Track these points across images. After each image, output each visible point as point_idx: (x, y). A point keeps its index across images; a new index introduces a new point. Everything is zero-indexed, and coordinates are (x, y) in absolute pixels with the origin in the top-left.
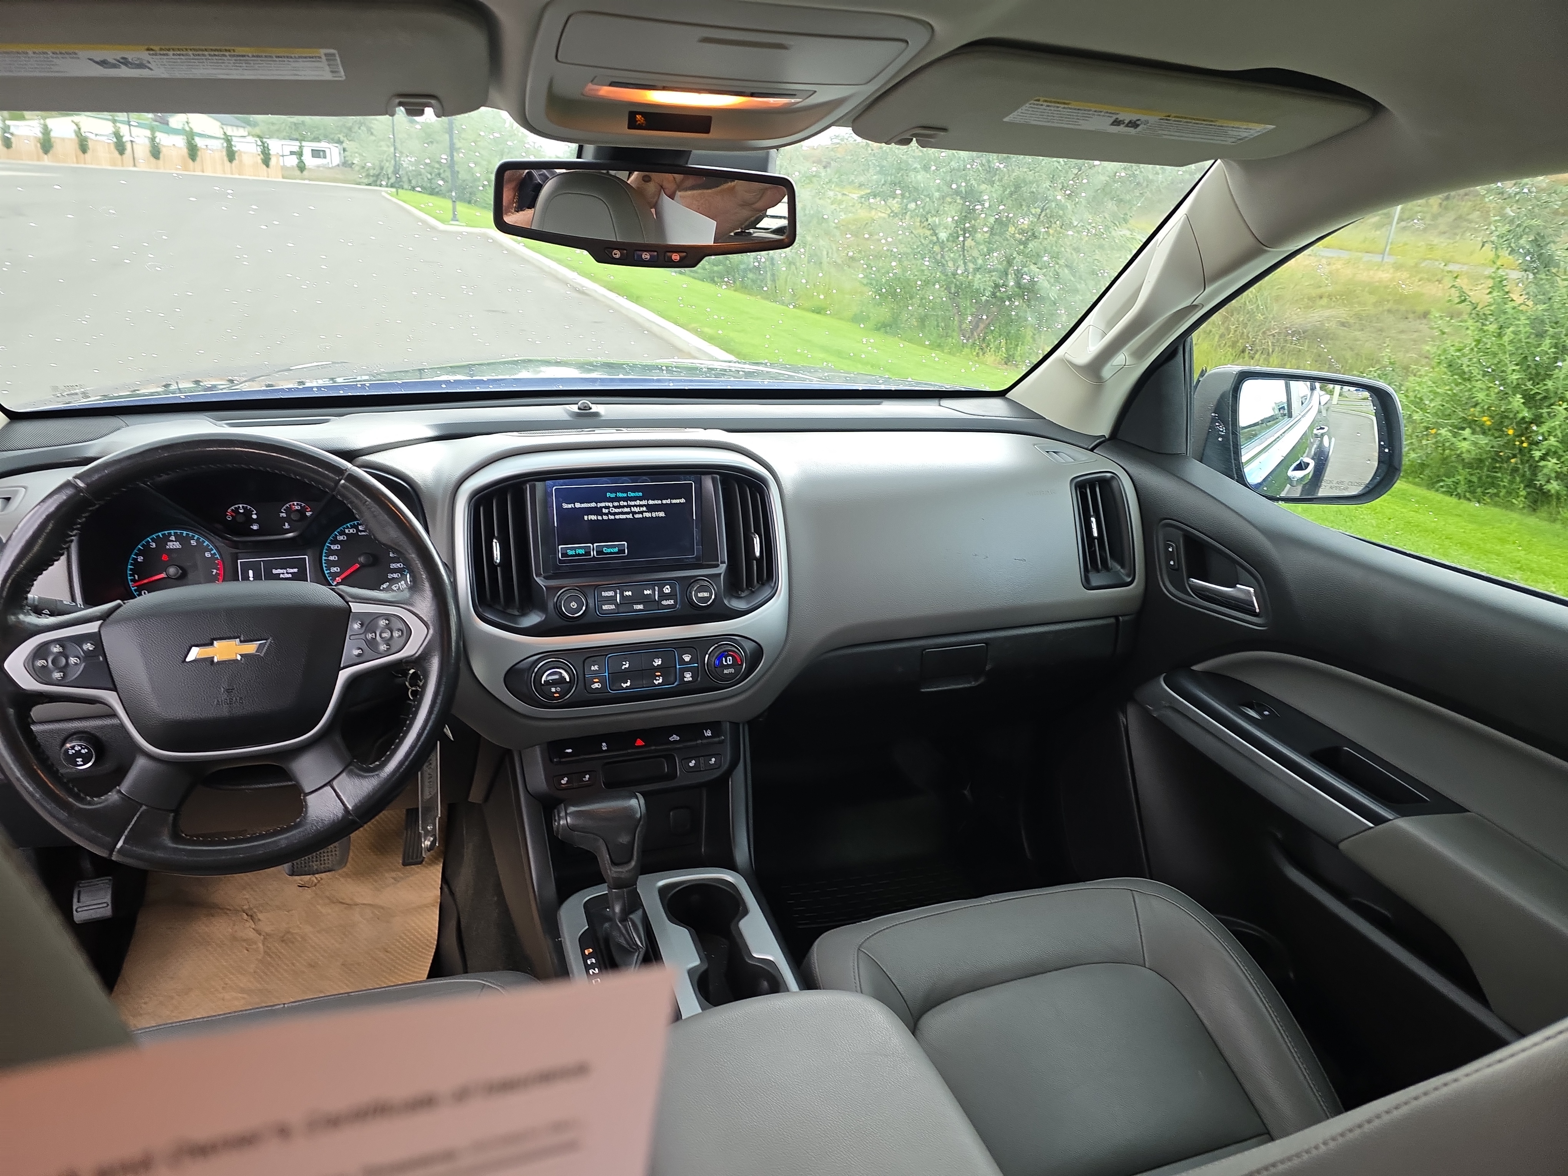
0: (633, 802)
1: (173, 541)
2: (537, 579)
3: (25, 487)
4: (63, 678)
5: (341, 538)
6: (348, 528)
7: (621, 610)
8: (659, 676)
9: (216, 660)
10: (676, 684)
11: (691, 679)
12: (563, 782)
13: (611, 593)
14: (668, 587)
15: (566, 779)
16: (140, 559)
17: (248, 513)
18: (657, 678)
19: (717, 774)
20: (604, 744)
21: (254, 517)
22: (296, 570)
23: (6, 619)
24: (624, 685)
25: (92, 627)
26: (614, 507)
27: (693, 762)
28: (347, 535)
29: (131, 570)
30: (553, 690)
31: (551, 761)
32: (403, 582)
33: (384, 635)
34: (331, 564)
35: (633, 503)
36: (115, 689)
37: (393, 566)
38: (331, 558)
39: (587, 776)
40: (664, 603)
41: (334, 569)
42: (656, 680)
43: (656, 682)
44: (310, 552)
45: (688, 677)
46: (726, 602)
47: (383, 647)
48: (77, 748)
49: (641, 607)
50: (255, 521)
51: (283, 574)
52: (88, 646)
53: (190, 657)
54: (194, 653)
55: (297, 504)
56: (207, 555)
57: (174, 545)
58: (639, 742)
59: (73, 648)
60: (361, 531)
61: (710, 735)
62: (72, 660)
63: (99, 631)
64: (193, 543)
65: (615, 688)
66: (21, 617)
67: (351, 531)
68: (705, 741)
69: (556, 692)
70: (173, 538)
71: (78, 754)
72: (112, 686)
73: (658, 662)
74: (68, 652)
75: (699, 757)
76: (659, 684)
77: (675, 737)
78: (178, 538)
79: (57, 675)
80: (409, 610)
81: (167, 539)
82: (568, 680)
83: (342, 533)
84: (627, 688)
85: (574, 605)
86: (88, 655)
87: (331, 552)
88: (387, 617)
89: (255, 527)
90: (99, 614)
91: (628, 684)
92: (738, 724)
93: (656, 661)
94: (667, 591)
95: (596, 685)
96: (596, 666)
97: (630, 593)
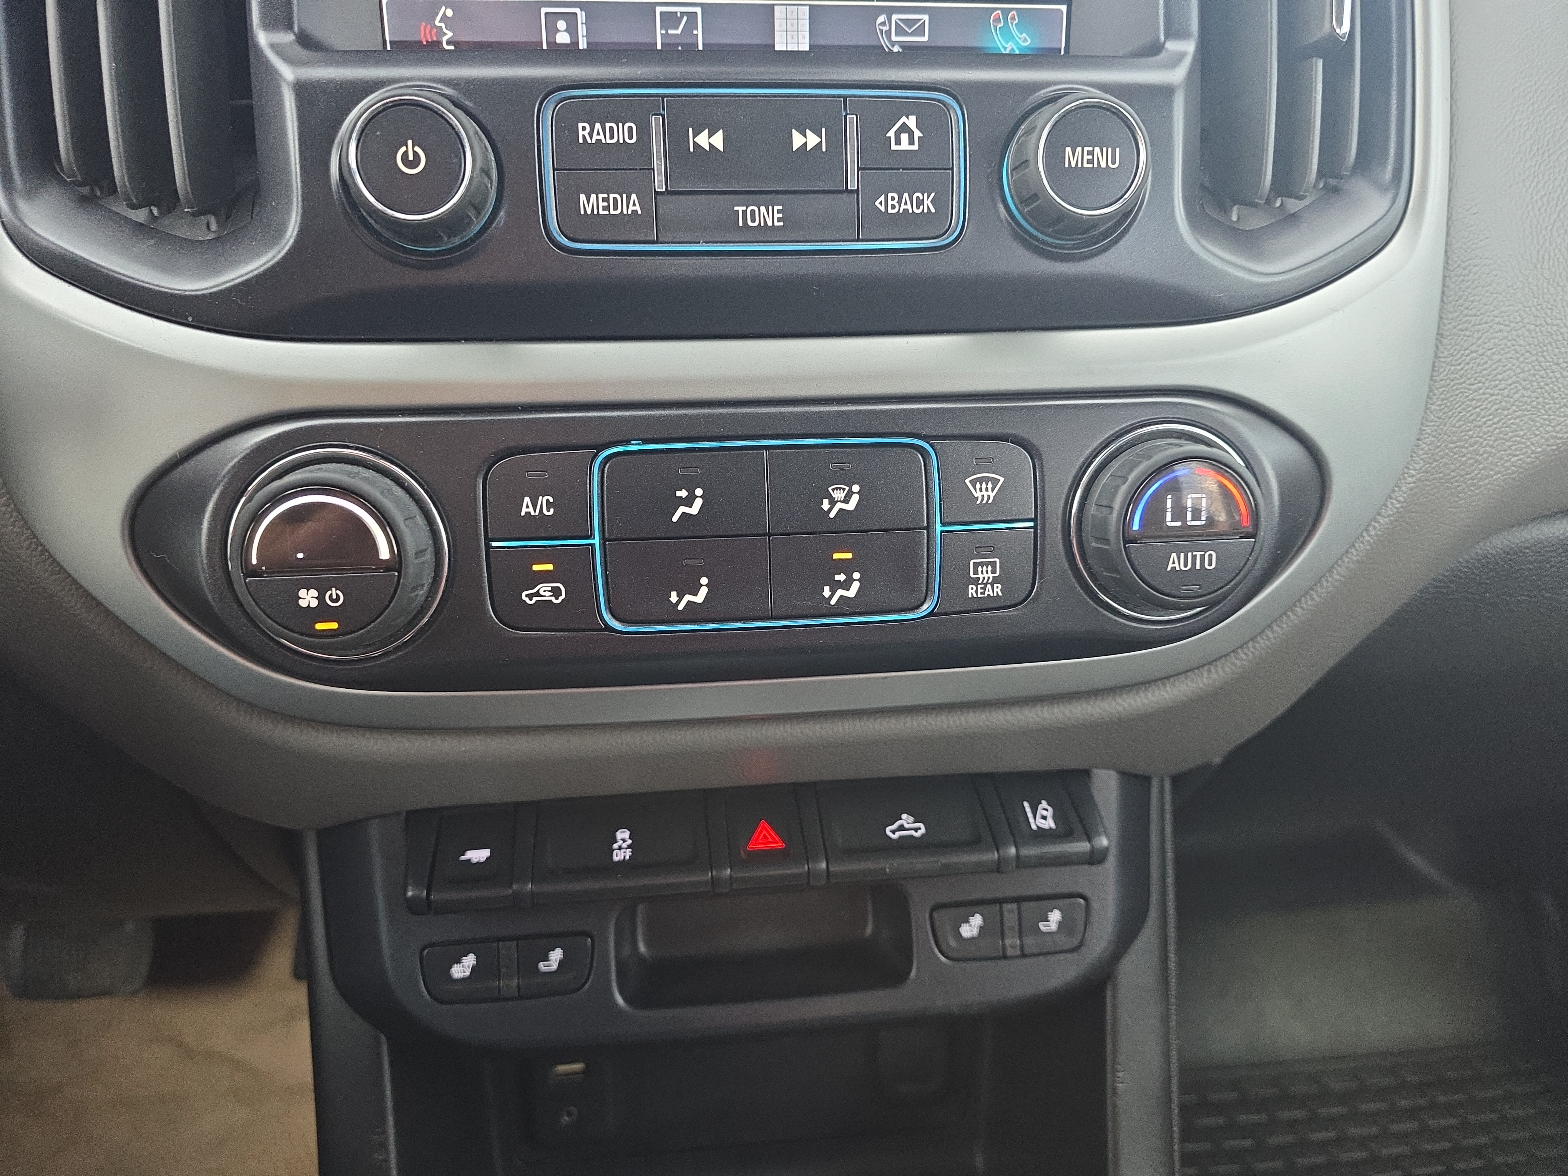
7: (671, 221)
8: (845, 567)
10: (926, 608)
12: (459, 971)
14: (911, 122)
15: (470, 960)
18: (841, 577)
19: (1064, 974)
20: (620, 838)
24: (681, 601)
27: (977, 920)
30: (308, 598)
39: (556, 955)
40: (890, 203)
42: (835, 586)
43: (833, 595)
45: (986, 578)
49: (769, 213)
58: (764, 839)
61: (1050, 824)
65: (631, 609)
68: (1031, 851)
69: (323, 612)
73: (844, 501)
75: (1001, 903)
76: (846, 607)
77: (910, 826)
82: (386, 551)
84: (693, 613)
91: (700, 598)
92: (1147, 779)
93: (839, 495)
94: (905, 145)
95: (545, 590)
96: (543, 500)
97: (718, 140)
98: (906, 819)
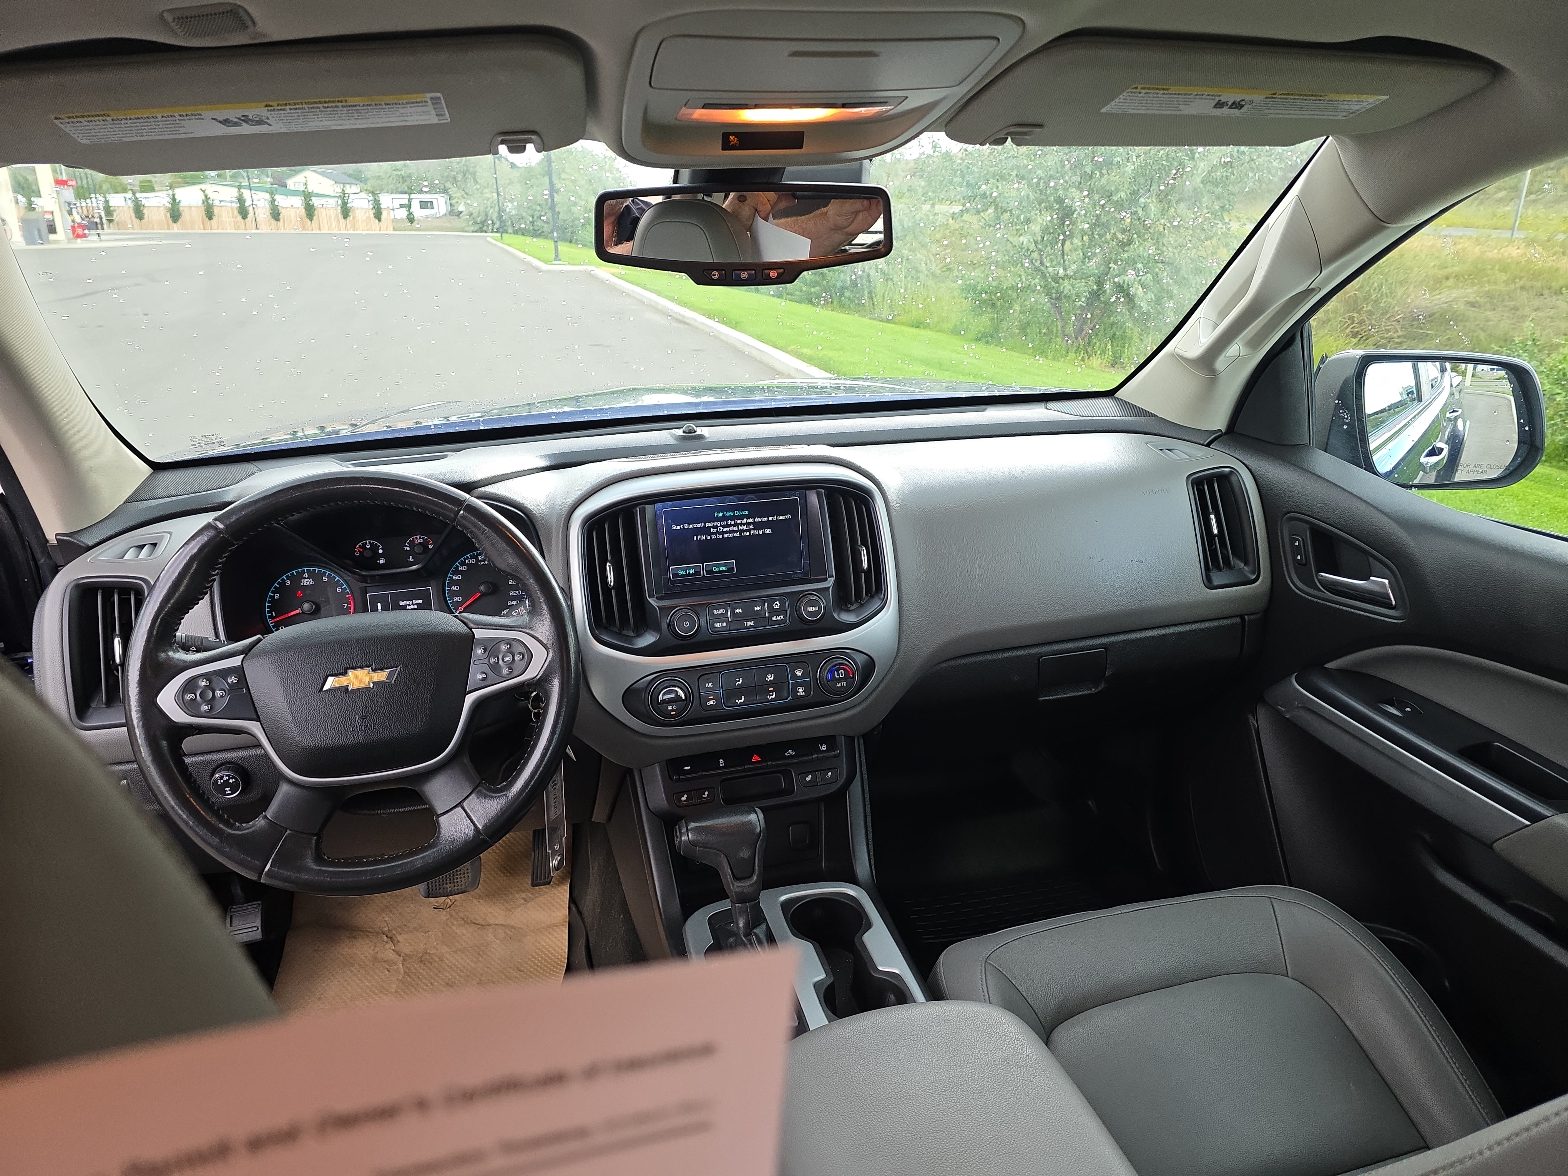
0: (753, 817)
1: (305, 578)
2: (650, 600)
3: (170, 533)
4: (211, 710)
5: (461, 568)
6: (468, 558)
7: (732, 627)
8: (772, 692)
9: (350, 689)
10: (789, 699)
11: (804, 693)
12: (683, 799)
13: (722, 611)
14: (778, 603)
15: (685, 796)
16: (277, 596)
17: (374, 548)
18: (770, 694)
19: (834, 788)
20: (721, 761)
21: (381, 551)
22: (421, 601)
23: (157, 656)
24: (738, 702)
25: (236, 661)
26: (721, 526)
27: (810, 776)
28: (467, 565)
29: (268, 607)
30: (670, 708)
31: (671, 778)
32: (522, 608)
33: (506, 659)
34: (454, 594)
35: (739, 522)
36: (258, 719)
37: (512, 593)
38: (454, 588)
39: (706, 793)
40: (775, 618)
41: (456, 599)
42: (770, 696)
43: (770, 698)
44: (433, 583)
45: (801, 691)
46: (835, 615)
47: (505, 671)
48: (225, 778)
49: (751, 623)
50: (381, 556)
51: (409, 605)
52: (232, 679)
53: (327, 687)
54: (331, 682)
55: (420, 538)
56: (338, 590)
57: (307, 582)
58: (756, 758)
59: (218, 681)
60: (481, 561)
61: (825, 749)
62: (218, 693)
63: (242, 664)
64: (325, 579)
65: (729, 705)
66: (171, 654)
67: (471, 561)
68: (820, 756)
69: (673, 710)
70: (306, 575)
71: (226, 783)
72: (255, 717)
73: (770, 677)
74: (214, 685)
75: (815, 771)
76: (772, 700)
77: (791, 752)
78: (311, 575)
79: (205, 708)
80: (528, 634)
81: (300, 576)
82: (684, 698)
83: (463, 564)
84: (741, 704)
85: (686, 624)
86: (232, 687)
87: (453, 583)
88: (509, 641)
89: (382, 562)
90: (241, 648)
91: (742, 700)
92: (853, 738)
93: (769, 677)
94: (777, 607)
95: (711, 702)
96: (711, 684)
97: (740, 611)
98: (790, 751)
